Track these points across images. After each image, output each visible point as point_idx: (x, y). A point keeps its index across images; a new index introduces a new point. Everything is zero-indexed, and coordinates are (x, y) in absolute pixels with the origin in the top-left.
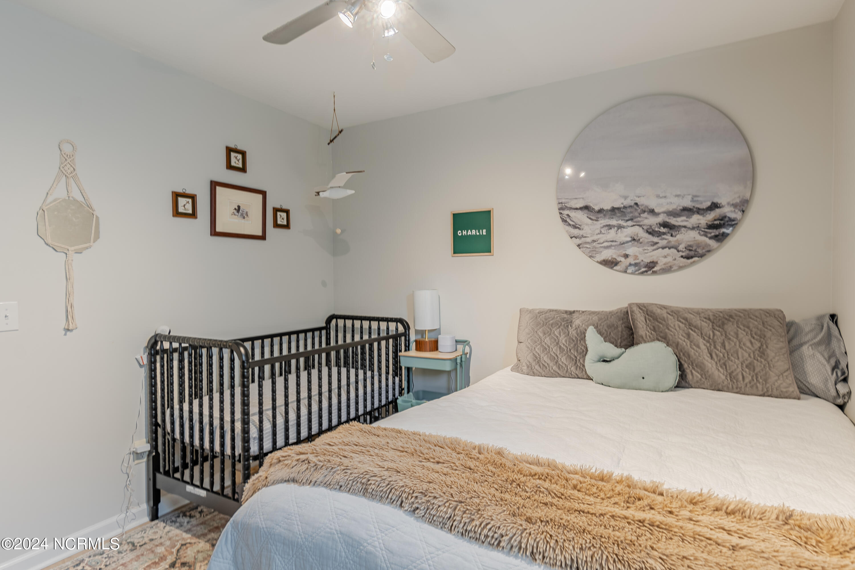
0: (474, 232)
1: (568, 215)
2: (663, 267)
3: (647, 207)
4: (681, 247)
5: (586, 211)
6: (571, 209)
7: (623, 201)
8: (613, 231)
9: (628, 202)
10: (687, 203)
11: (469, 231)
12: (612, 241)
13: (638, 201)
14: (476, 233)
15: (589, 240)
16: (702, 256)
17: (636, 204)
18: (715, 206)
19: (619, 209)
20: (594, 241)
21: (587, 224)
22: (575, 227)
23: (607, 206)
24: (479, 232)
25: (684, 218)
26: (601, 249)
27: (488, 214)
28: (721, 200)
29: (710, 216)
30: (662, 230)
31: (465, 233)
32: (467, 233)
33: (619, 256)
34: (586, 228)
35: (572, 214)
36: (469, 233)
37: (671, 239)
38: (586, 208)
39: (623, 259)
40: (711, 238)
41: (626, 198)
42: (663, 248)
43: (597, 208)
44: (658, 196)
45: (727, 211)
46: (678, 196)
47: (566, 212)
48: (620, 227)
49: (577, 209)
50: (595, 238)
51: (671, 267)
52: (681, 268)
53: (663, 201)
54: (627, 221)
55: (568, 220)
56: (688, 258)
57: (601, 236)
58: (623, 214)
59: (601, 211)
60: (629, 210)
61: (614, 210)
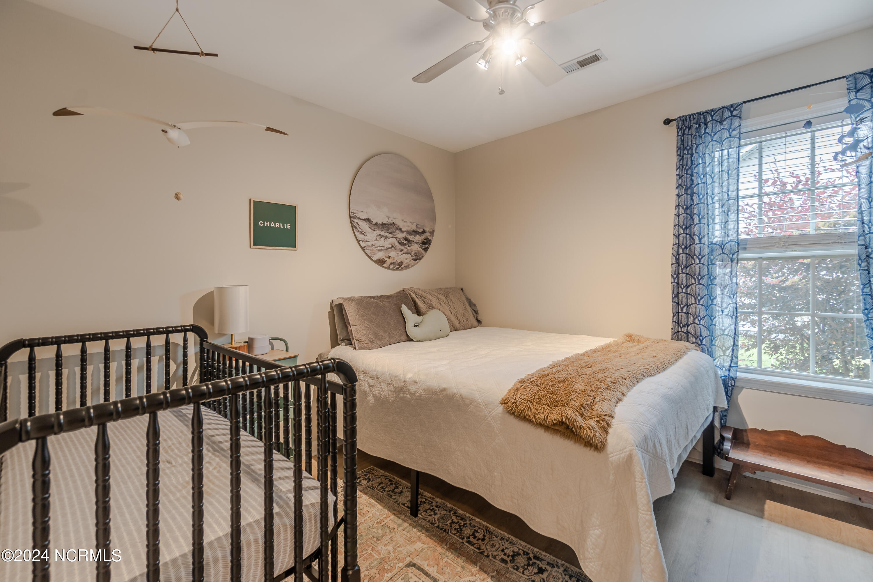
0: (277, 225)
1: (357, 223)
2: (405, 265)
3: (398, 226)
4: (412, 254)
5: (368, 222)
6: (359, 218)
7: (387, 219)
8: (383, 239)
9: (390, 221)
10: (415, 228)
11: (272, 223)
12: (382, 246)
13: (395, 221)
14: (280, 226)
15: (370, 244)
16: (420, 260)
17: (394, 223)
18: (424, 232)
19: (385, 224)
20: (373, 245)
21: (369, 233)
22: (362, 233)
23: (380, 222)
24: (283, 226)
25: (413, 236)
26: (377, 251)
27: (293, 209)
28: (427, 230)
29: (423, 237)
30: (405, 242)
31: (267, 224)
32: (270, 224)
33: (386, 257)
34: (368, 235)
35: (361, 223)
36: (272, 224)
37: (409, 248)
38: (368, 220)
39: (387, 259)
40: (423, 249)
41: (389, 218)
42: (406, 253)
43: (374, 222)
44: (403, 221)
45: (428, 235)
46: (411, 222)
47: (356, 221)
48: (386, 237)
49: (362, 219)
50: (373, 243)
51: (409, 265)
52: (413, 266)
53: (405, 223)
54: (390, 233)
55: (357, 227)
56: (415, 260)
57: (376, 242)
58: (388, 229)
59: (376, 224)
60: (390, 227)
61: (383, 224)
